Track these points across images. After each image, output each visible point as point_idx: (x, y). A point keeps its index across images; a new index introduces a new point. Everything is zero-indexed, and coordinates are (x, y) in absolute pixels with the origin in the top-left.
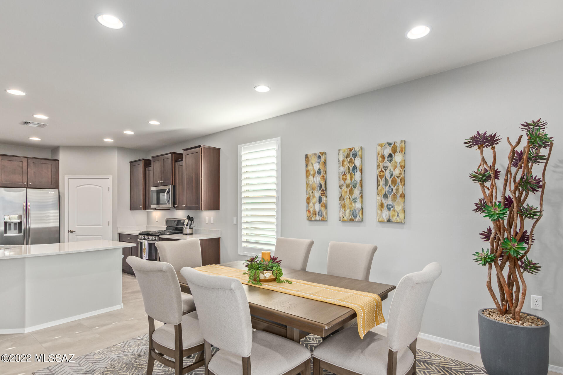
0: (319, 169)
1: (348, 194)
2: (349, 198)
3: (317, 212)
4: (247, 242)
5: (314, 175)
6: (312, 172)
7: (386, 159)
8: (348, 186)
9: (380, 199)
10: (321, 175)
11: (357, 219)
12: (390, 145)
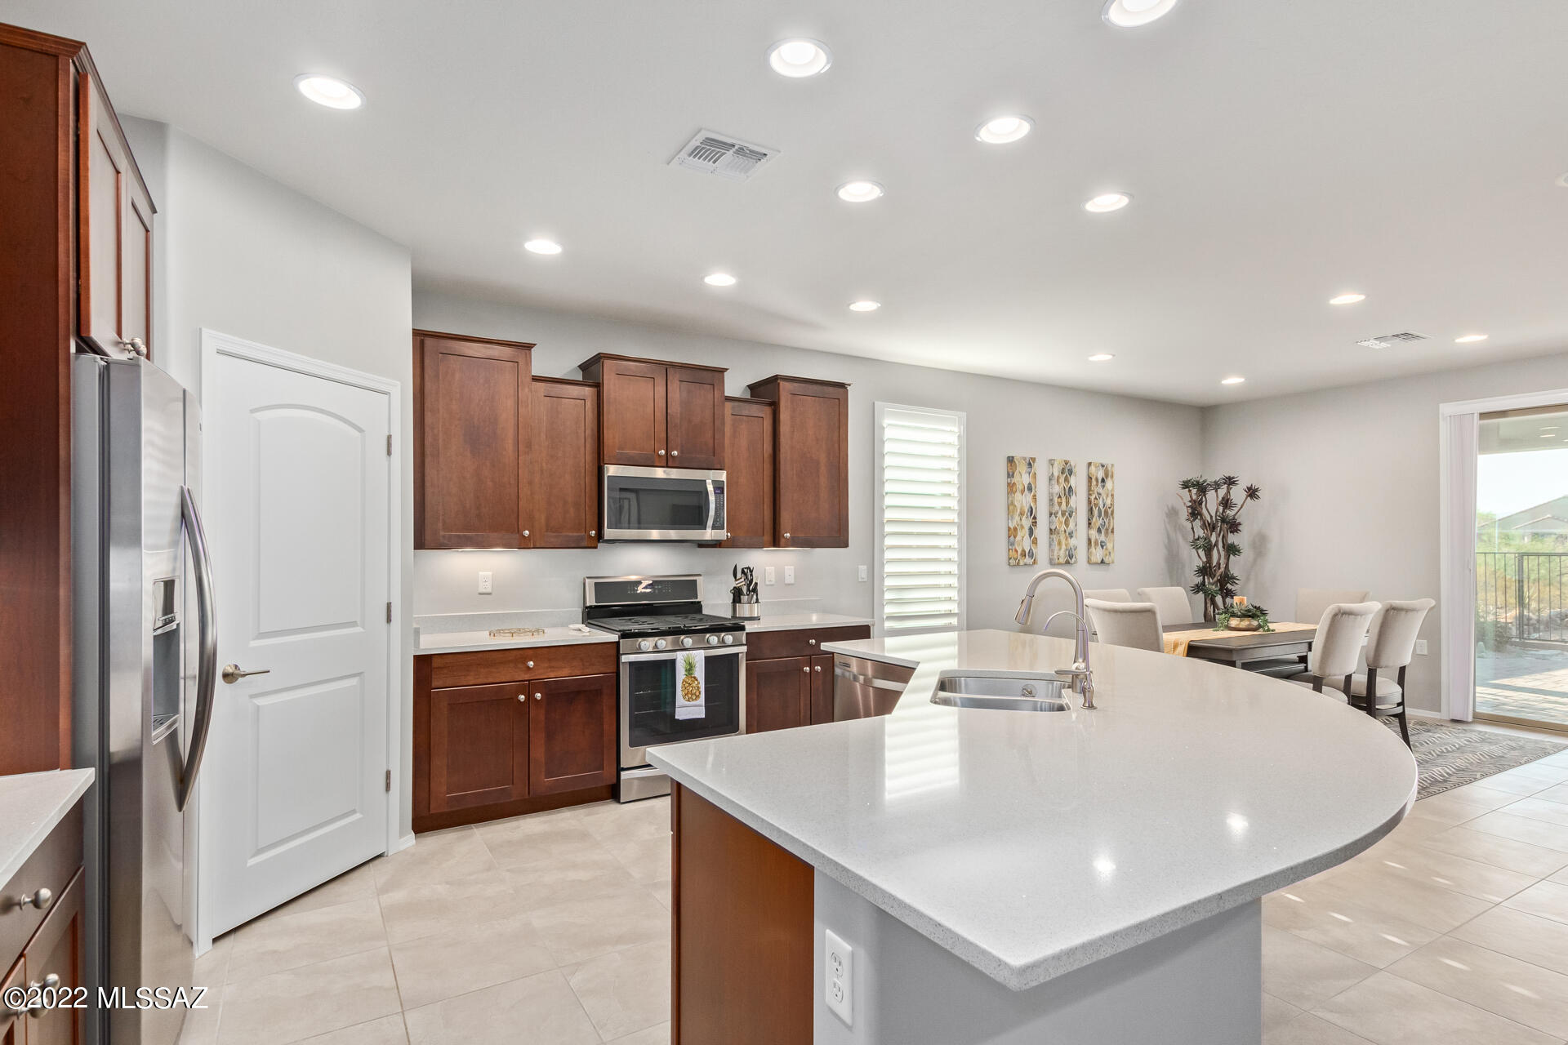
0: (1030, 484)
1: (1063, 525)
2: (1065, 531)
3: (1027, 552)
4: (891, 618)
5: (1023, 492)
6: (1021, 487)
7: (1100, 484)
8: (1063, 514)
9: (1093, 533)
10: (1032, 494)
11: (1073, 560)
12: (1103, 466)
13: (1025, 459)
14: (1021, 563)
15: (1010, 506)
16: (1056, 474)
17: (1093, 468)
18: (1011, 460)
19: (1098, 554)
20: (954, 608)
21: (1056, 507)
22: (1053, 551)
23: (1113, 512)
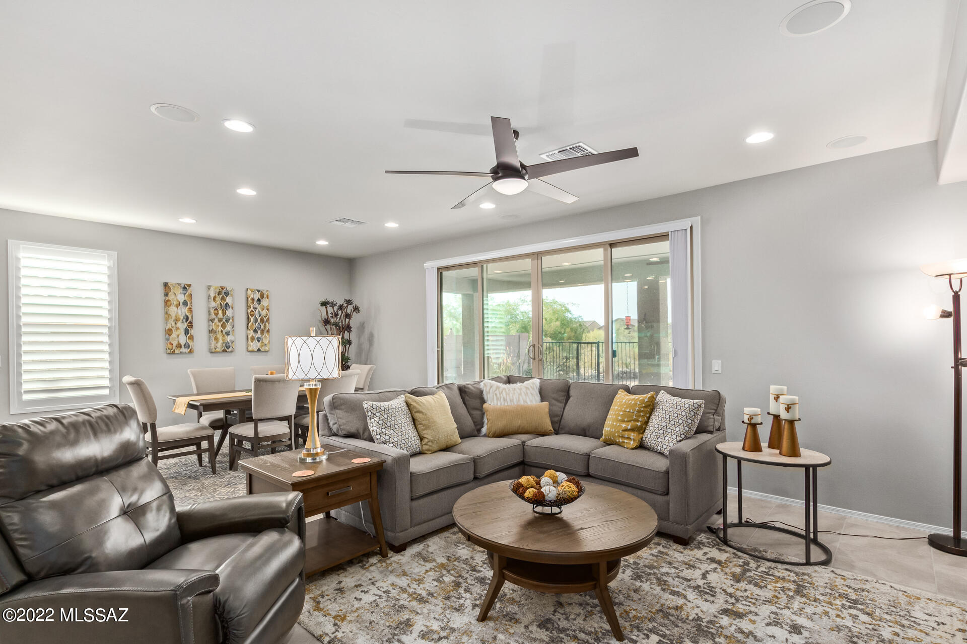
0: (185, 301)
1: (221, 327)
2: (222, 331)
3: (183, 344)
5: (177, 306)
7: (256, 302)
8: (220, 320)
9: (251, 333)
10: (188, 307)
11: (230, 350)
12: (258, 291)
13: (179, 285)
14: (177, 352)
15: (167, 315)
16: (212, 295)
17: (249, 292)
18: (166, 285)
19: (255, 345)
20: (106, 383)
21: (213, 316)
22: (210, 344)
23: (268, 320)
